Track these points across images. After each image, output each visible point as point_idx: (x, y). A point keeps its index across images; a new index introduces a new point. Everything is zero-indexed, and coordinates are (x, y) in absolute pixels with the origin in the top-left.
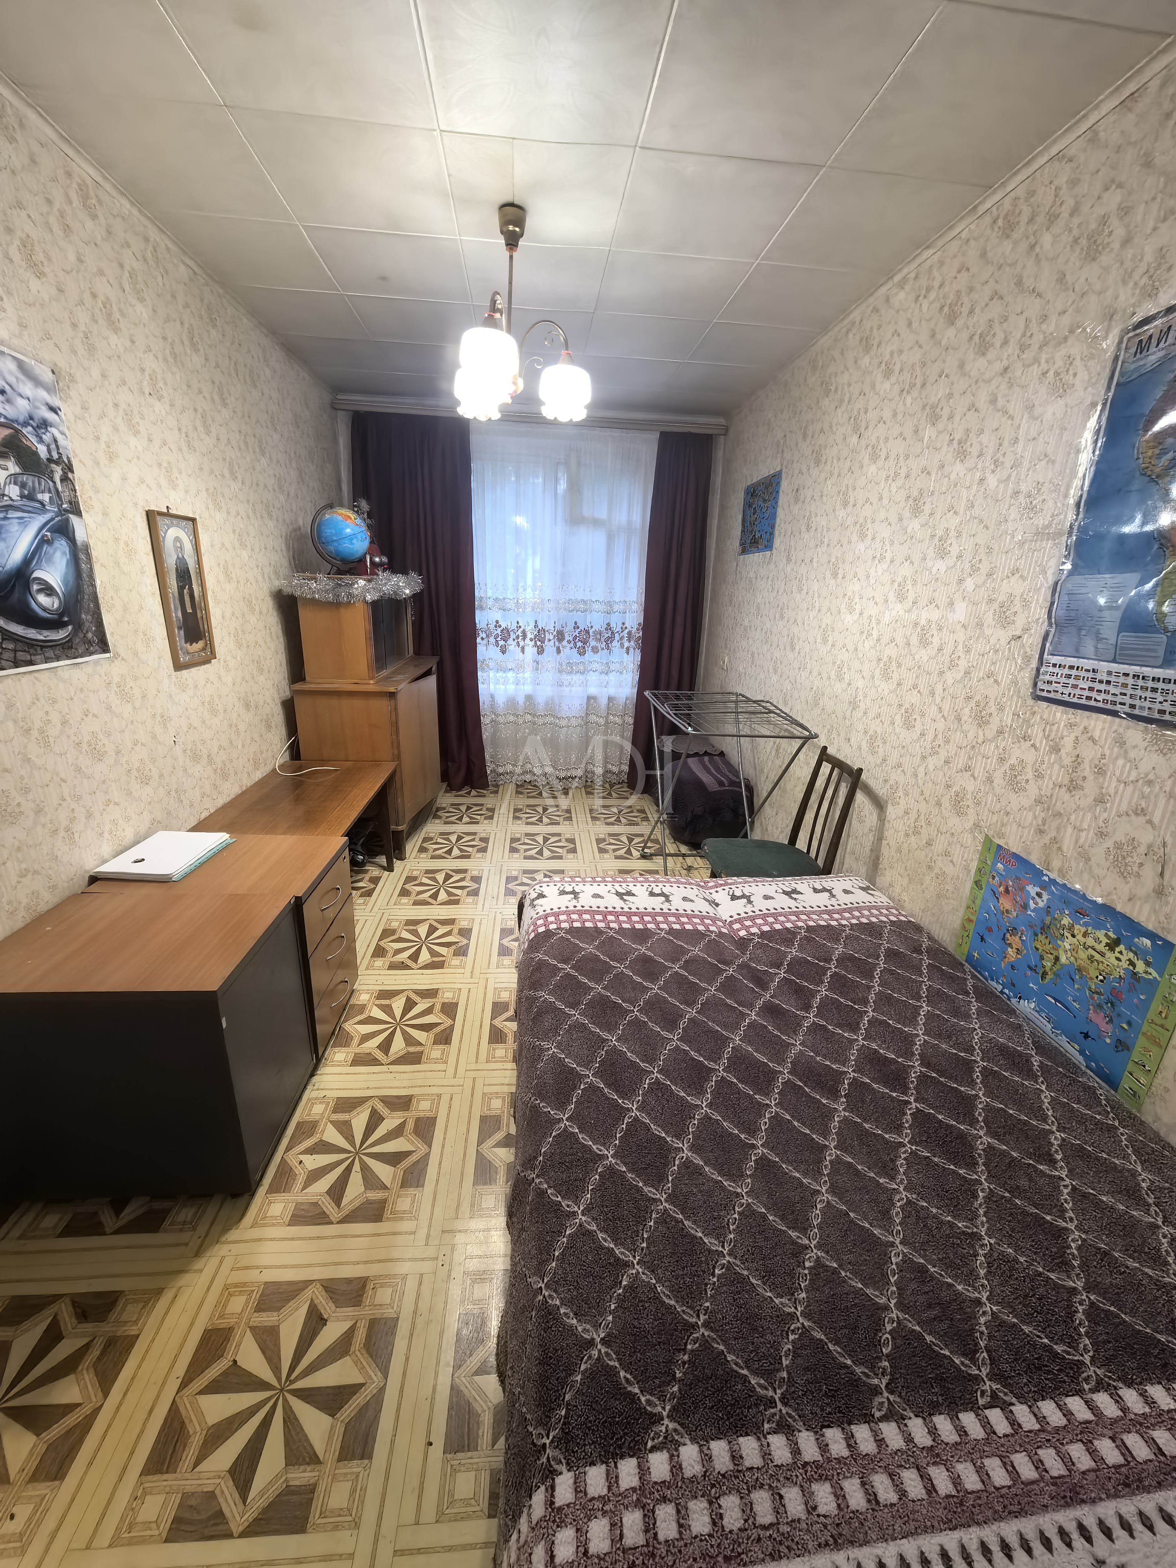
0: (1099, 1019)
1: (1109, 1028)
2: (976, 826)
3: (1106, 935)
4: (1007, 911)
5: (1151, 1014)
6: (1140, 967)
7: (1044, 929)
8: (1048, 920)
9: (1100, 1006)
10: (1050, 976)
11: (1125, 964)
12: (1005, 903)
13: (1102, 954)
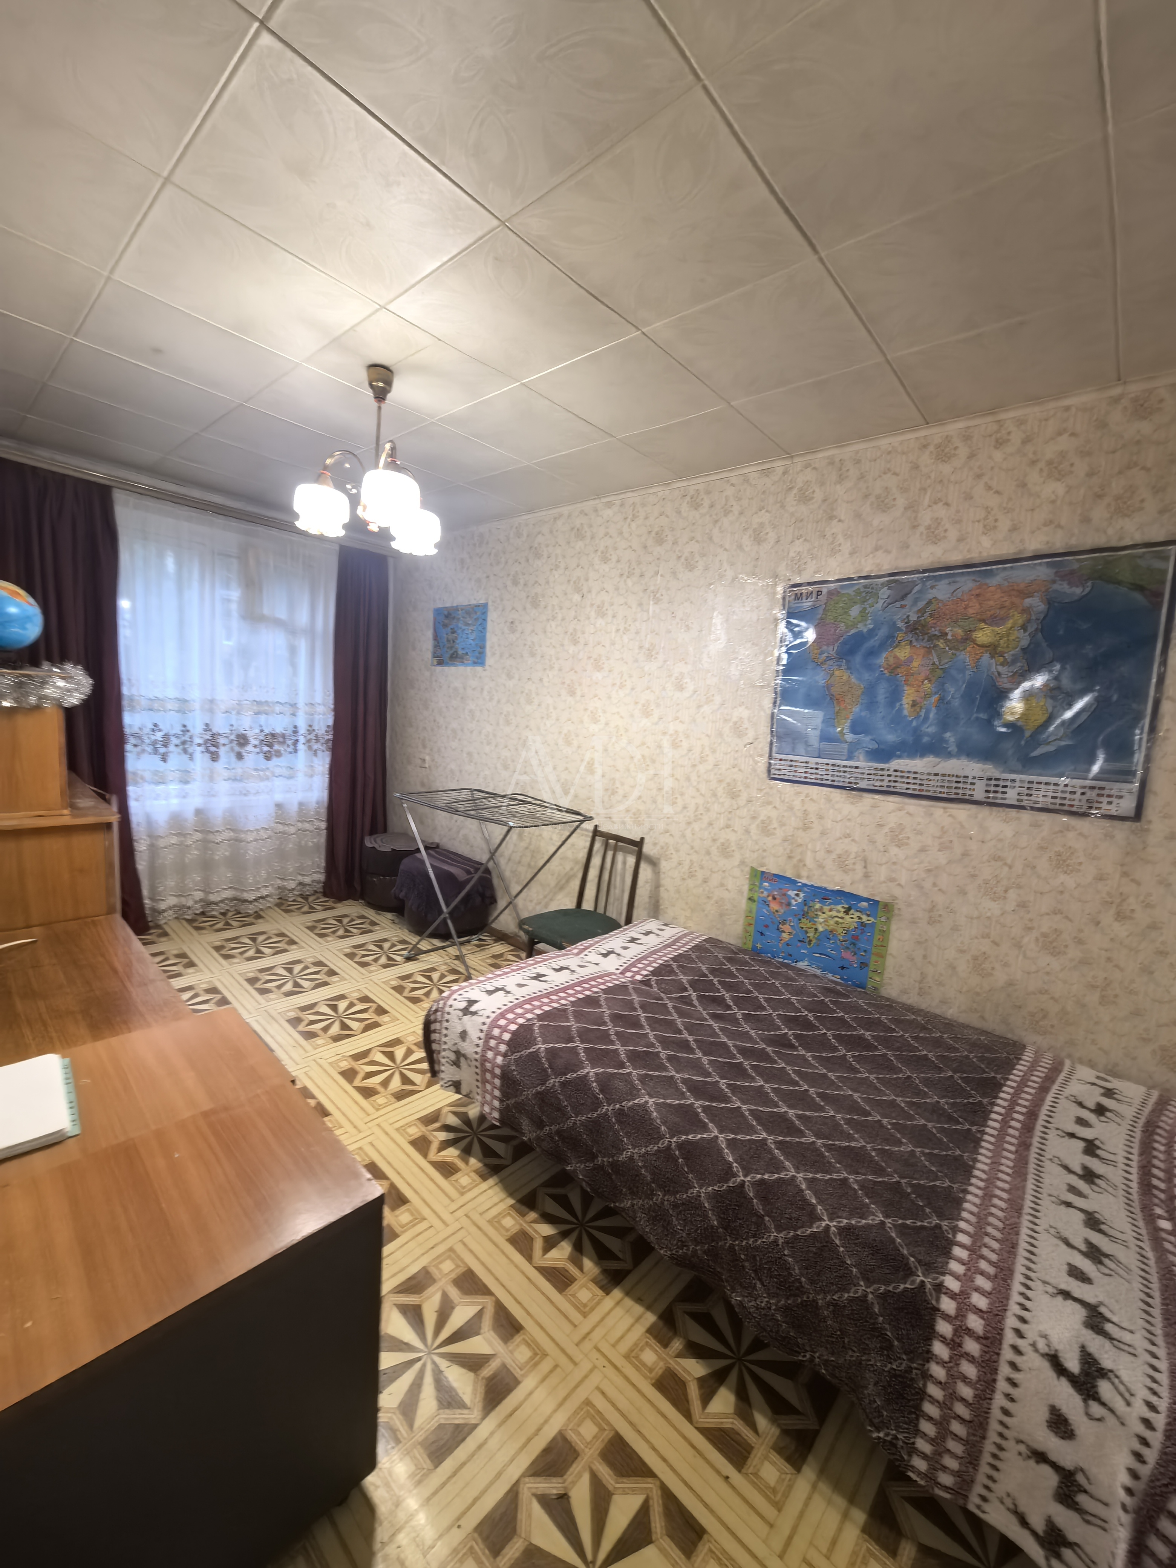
0: (847, 955)
1: (855, 958)
2: (742, 863)
3: (843, 907)
4: (777, 911)
5: (875, 942)
6: (865, 918)
7: (805, 915)
8: (806, 908)
9: (847, 948)
10: (814, 941)
11: (856, 920)
12: (774, 906)
13: (842, 918)
